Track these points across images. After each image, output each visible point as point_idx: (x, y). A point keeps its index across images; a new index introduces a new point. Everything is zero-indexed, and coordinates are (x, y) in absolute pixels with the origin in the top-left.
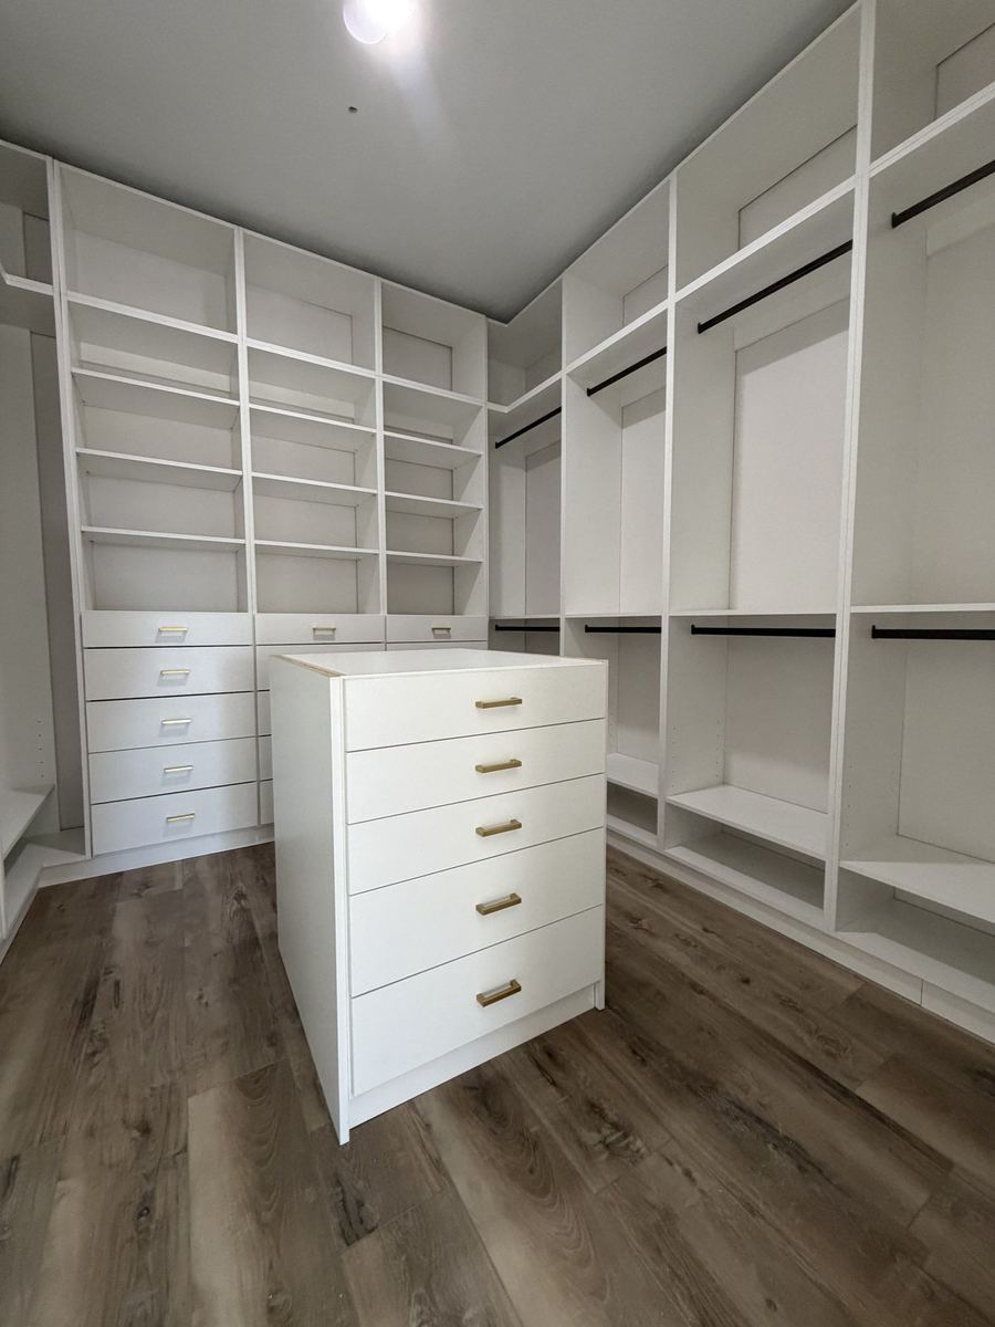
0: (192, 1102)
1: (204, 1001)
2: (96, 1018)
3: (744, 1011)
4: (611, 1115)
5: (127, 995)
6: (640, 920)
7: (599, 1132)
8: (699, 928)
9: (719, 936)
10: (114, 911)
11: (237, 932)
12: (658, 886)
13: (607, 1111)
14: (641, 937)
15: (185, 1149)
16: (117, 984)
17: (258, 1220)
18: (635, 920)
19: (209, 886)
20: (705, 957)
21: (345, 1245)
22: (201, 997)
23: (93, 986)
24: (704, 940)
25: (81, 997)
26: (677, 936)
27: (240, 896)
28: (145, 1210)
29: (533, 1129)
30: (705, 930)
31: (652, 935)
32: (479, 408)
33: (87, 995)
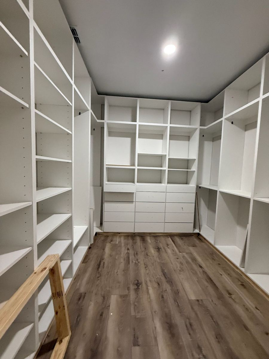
0: (112, 296)
1: (117, 273)
2: (100, 269)
3: (263, 345)
4: (204, 352)
5: (105, 266)
6: (232, 295)
7: (199, 355)
8: (254, 306)
9: (261, 312)
10: (106, 245)
11: (126, 258)
12: (243, 285)
13: (203, 351)
14: (230, 301)
15: (109, 306)
16: (104, 263)
17: (119, 329)
18: (230, 294)
19: (123, 245)
20: (253, 317)
21: (133, 346)
22: (117, 272)
23: (100, 262)
24: (254, 311)
25: (98, 263)
26: (244, 306)
27: (128, 249)
28: (101, 315)
29: (181, 343)
30: (256, 308)
31: (235, 302)
32: (197, 129)
33: (99, 263)
